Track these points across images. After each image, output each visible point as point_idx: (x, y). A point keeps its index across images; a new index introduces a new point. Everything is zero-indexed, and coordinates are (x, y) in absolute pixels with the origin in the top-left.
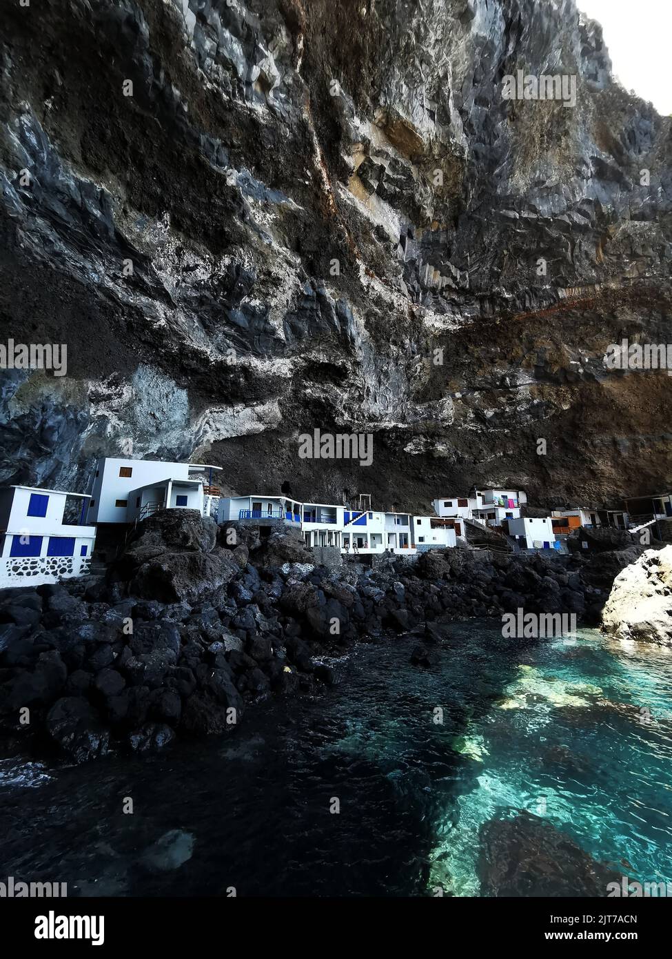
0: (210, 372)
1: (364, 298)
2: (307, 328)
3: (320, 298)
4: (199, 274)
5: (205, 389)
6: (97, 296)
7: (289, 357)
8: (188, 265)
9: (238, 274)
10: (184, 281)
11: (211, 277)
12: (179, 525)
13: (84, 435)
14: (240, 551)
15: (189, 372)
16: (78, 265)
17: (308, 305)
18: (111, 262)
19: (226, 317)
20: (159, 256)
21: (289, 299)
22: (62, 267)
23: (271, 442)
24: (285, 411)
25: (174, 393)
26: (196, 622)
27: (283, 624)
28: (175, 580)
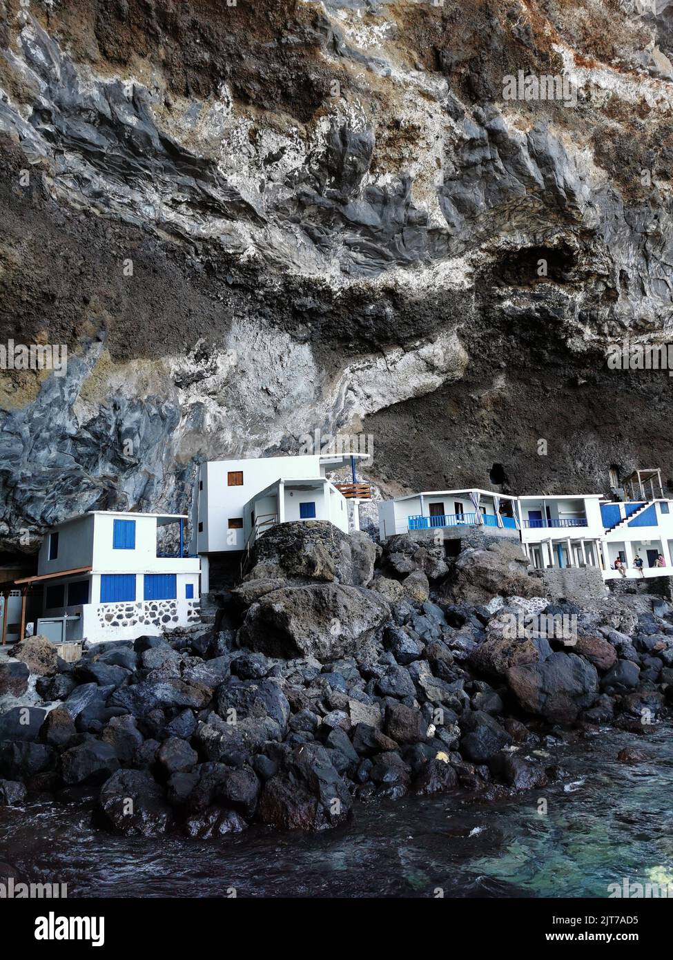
0: (338, 308)
1: (582, 110)
2: (481, 195)
3: (496, 136)
4: (289, 162)
5: (337, 337)
6: (158, 238)
7: (461, 255)
8: (270, 154)
9: (345, 143)
10: (270, 179)
11: (307, 161)
12: (300, 546)
13: (177, 434)
14: (415, 582)
15: (306, 315)
16: (126, 201)
17: (476, 156)
18: (164, 184)
19: (343, 217)
20: (227, 154)
21: (441, 155)
22: (107, 210)
23: (458, 402)
24: (472, 346)
25: (290, 352)
26: (319, 684)
27: (472, 691)
28: (294, 626)
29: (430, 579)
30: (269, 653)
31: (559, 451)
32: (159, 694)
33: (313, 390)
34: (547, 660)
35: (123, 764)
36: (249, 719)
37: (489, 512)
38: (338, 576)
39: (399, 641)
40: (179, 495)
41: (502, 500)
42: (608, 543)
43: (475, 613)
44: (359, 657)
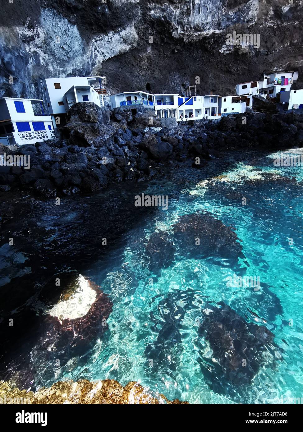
13: (30, 66)
14: (123, 123)
23: (135, 57)
24: (140, 32)
25: (69, 29)
26: (96, 153)
27: (140, 154)
28: (86, 137)
29: (127, 122)
30: (80, 146)
31: (167, 78)
32: (46, 158)
33: (81, 49)
34: (160, 144)
35: (40, 178)
36: (76, 164)
37: (145, 100)
38: (99, 121)
39: (119, 141)
40: (37, 92)
41: (149, 95)
42: (179, 111)
43: (141, 132)
44: (108, 146)
